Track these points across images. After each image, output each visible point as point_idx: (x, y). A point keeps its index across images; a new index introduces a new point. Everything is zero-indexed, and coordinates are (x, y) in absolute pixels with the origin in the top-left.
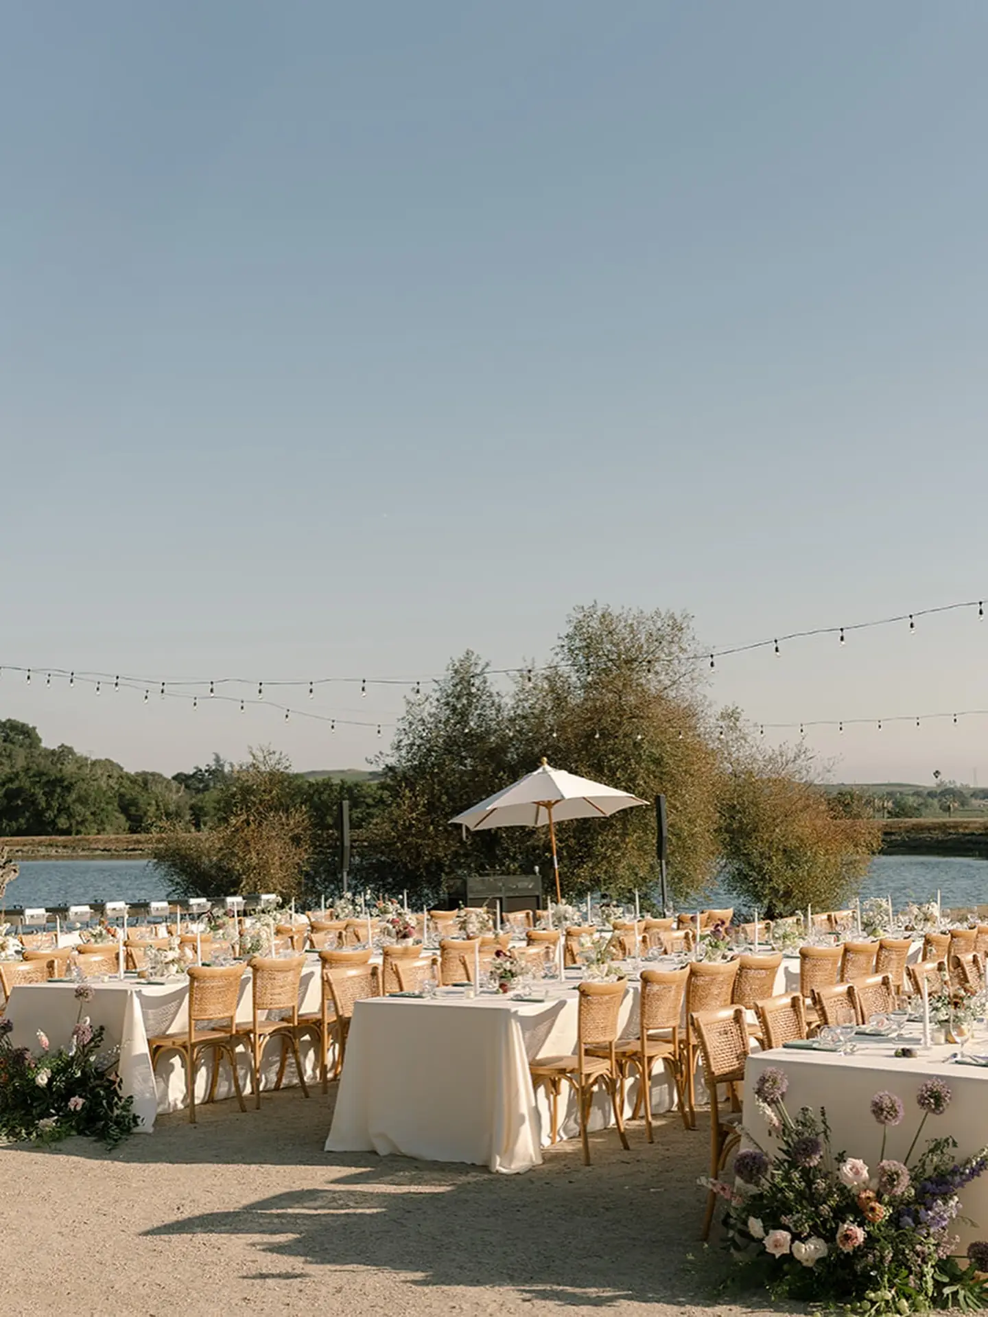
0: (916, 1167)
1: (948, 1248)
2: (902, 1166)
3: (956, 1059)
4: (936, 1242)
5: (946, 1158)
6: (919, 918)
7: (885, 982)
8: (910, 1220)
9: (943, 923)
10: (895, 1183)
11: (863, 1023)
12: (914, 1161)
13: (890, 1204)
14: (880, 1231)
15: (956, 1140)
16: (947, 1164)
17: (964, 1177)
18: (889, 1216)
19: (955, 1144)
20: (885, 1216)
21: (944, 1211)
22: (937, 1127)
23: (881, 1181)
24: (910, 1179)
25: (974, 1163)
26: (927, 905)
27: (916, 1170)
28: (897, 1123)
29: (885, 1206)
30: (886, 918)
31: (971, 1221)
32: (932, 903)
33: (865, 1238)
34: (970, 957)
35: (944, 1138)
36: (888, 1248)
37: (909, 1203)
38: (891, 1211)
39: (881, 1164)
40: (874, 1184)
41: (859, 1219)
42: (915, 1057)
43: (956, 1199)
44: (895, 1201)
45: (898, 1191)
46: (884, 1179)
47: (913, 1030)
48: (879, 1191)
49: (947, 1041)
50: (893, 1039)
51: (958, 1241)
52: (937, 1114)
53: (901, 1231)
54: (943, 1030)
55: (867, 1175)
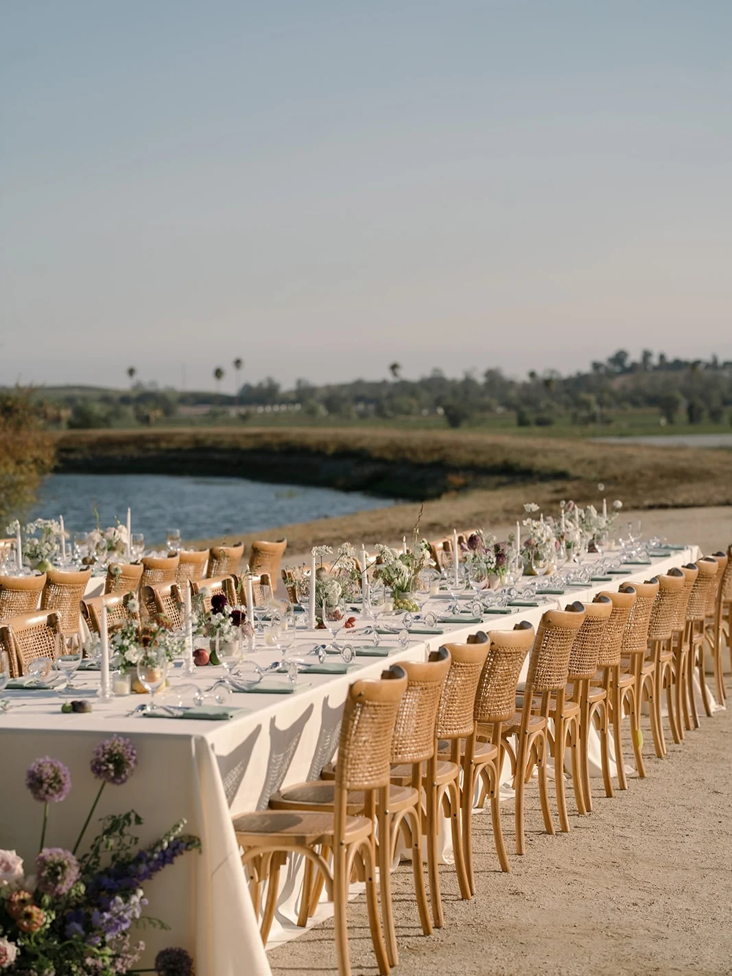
0: (85, 856)
1: (129, 959)
2: (69, 854)
3: (144, 712)
4: (114, 953)
5: (126, 840)
6: (101, 547)
7: (52, 622)
8: (78, 927)
9: (134, 553)
10: (59, 877)
11: (21, 675)
12: (85, 848)
13: (52, 907)
14: (38, 943)
15: (140, 815)
16: (129, 848)
17: (152, 864)
18: (51, 924)
19: (138, 820)
20: (45, 924)
21: (125, 911)
22: (117, 799)
23: (39, 877)
24: (80, 871)
25: (166, 844)
26: (113, 529)
27: (87, 859)
28: (62, 799)
29: (46, 910)
30: (56, 547)
31: (160, 921)
32: (120, 526)
33: (17, 956)
34: (168, 589)
35: (124, 813)
36: (48, 967)
37: (78, 905)
38: (53, 916)
39: (41, 855)
40: (31, 882)
41: (9, 932)
42: (90, 712)
43: (141, 893)
44: (59, 903)
45: (64, 888)
46: (44, 874)
47: (86, 680)
48: (37, 891)
49: (133, 690)
50: (60, 692)
51: (143, 948)
52: (118, 784)
53: (67, 942)
54: (128, 676)
55: (21, 871)
